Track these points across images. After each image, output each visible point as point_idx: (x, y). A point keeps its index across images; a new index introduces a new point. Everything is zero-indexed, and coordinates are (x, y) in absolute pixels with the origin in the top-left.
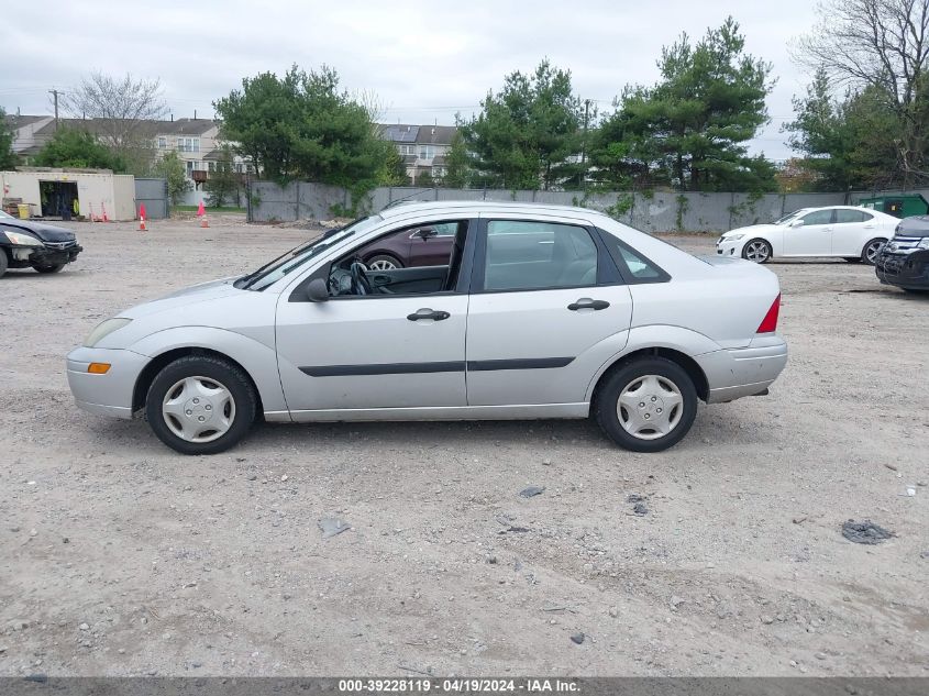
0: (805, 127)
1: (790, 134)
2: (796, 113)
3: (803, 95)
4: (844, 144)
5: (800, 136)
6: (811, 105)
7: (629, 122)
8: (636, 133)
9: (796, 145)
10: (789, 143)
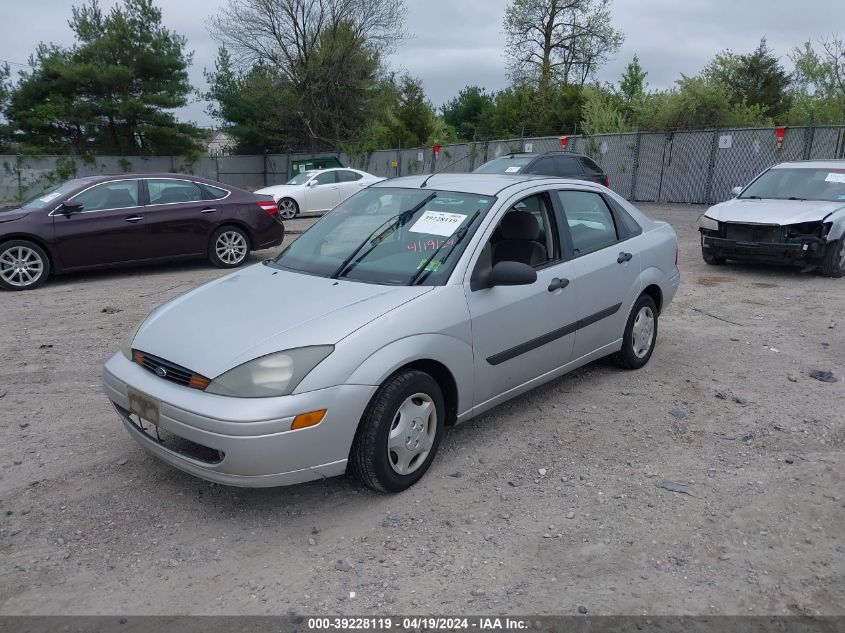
0: (219, 98)
1: (207, 103)
2: (209, 85)
3: (213, 70)
4: (256, 114)
5: (217, 105)
6: (219, 79)
7: (54, 83)
8: (64, 95)
9: (214, 113)
10: (208, 112)
